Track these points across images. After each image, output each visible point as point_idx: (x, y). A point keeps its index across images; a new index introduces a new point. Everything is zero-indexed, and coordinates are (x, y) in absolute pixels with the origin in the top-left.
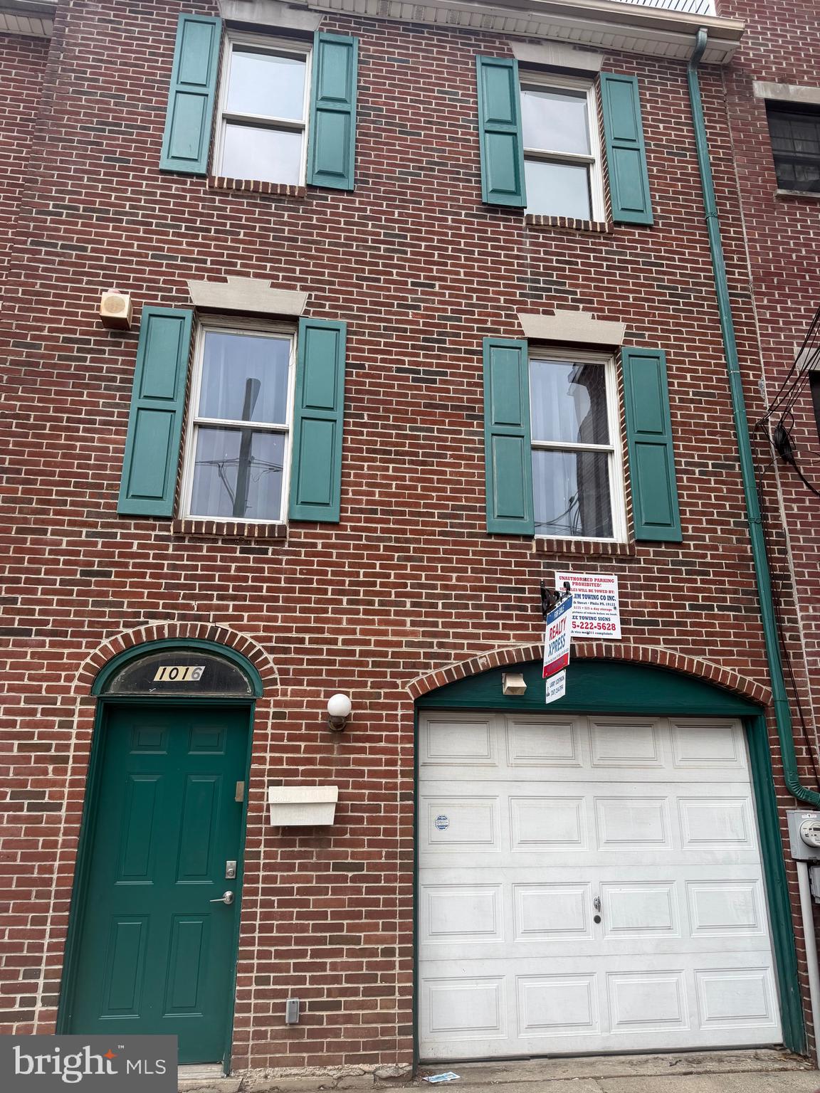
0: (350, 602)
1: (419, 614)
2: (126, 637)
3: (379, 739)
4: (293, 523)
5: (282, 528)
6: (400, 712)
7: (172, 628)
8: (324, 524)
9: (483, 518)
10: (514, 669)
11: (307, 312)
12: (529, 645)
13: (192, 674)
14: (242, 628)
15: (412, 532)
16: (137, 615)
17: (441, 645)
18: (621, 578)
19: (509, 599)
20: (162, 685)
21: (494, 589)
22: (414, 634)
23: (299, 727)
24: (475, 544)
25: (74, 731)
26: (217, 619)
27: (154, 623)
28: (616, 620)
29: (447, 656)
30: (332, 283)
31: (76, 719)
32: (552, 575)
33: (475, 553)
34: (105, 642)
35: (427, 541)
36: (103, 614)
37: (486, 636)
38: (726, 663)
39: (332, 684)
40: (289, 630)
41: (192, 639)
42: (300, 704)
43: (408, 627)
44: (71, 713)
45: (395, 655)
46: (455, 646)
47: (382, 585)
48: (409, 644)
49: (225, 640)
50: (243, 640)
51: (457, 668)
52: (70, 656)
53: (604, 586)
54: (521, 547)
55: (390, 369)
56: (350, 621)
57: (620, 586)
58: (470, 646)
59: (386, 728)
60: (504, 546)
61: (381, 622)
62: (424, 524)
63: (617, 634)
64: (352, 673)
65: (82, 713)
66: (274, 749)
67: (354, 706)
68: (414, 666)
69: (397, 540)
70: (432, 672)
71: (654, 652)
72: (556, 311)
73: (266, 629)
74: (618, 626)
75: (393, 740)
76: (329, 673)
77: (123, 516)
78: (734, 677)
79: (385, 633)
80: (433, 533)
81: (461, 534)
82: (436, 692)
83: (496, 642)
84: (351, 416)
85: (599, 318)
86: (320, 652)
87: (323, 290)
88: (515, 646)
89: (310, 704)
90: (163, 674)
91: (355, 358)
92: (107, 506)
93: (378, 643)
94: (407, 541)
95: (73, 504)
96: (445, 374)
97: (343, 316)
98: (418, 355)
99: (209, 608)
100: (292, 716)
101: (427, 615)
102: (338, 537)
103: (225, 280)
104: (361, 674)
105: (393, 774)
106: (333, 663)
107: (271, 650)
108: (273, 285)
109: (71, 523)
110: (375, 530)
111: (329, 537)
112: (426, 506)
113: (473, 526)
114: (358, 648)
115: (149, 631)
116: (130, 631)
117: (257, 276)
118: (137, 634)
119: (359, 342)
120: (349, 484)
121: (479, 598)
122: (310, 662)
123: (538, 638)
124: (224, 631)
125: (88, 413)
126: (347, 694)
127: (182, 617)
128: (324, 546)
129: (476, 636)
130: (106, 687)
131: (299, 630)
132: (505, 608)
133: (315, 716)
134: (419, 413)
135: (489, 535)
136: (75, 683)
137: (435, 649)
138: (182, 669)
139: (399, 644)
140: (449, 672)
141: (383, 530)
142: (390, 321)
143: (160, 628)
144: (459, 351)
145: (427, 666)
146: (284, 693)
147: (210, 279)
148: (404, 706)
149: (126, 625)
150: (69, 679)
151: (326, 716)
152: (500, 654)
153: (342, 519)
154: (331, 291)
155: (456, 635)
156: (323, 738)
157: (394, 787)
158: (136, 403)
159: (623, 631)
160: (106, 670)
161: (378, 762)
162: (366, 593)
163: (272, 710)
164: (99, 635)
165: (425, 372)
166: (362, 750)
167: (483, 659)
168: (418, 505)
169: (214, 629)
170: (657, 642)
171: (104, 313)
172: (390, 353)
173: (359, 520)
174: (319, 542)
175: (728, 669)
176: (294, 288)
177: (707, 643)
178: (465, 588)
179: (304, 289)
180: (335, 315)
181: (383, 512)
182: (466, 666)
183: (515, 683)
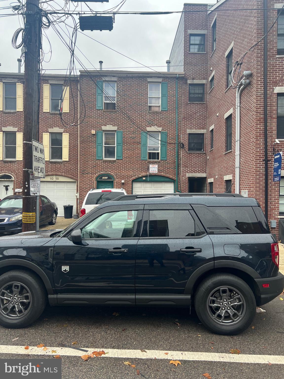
0: (124, 169)
1: (132, 170)
2: (99, 174)
3: (128, 185)
4: (117, 159)
5: (115, 160)
6: (130, 182)
7: (104, 173)
8: (121, 160)
9: (140, 158)
10: (144, 177)
11: (117, 130)
12: (146, 174)
13: (106, 178)
14: (111, 173)
15: (132, 160)
16: (100, 171)
17: (135, 174)
18: (158, 165)
19: (144, 168)
20: (103, 179)
21: (142, 167)
22: (132, 173)
23: (119, 184)
24: (140, 161)
25: (95, 184)
26: (109, 172)
27: (102, 172)
28: (157, 170)
29: (136, 175)
30: (121, 125)
31: (95, 183)
32: (149, 165)
33: (139, 162)
34: (97, 174)
35: (133, 161)
36: (96, 171)
37: (141, 173)
38: (171, 175)
39: (122, 179)
40: (117, 173)
41: (106, 174)
42: (119, 181)
43: (131, 172)
44: (94, 182)
45: (129, 175)
46: (137, 174)
47: (128, 167)
48: (131, 174)
49: (110, 174)
50: (112, 174)
51: (137, 177)
52: (93, 176)
53: (156, 166)
54: (146, 161)
55: (129, 137)
56: (124, 172)
57: (158, 166)
58: (139, 174)
59: (128, 184)
60: (143, 161)
61: (128, 172)
62: (133, 159)
63: (157, 172)
64: (124, 178)
65: (95, 182)
66: (116, 186)
67: (125, 181)
68: (132, 177)
69: (130, 161)
70: (134, 177)
71: (162, 174)
72: (152, 126)
73: (114, 173)
74: (157, 171)
75: (129, 185)
76: (122, 178)
77: (97, 159)
78: (171, 177)
79: (128, 173)
80: (134, 160)
81: (138, 160)
82: (134, 180)
83: (142, 174)
84: (123, 144)
85: (158, 127)
86: (121, 175)
87: (119, 126)
88: (144, 174)
89: (120, 181)
90: (103, 178)
91: (124, 136)
92: (95, 158)
93: (127, 174)
94: (131, 161)
95: (91, 158)
96: (136, 137)
97: (122, 130)
98: (132, 135)
99: (108, 170)
100: (118, 182)
101: (133, 170)
102: (122, 161)
103: (106, 126)
104: (126, 178)
105: (130, 189)
106: (122, 177)
107: (115, 175)
108: (113, 126)
109: (91, 161)
110: (127, 160)
111: (121, 161)
112: (133, 156)
113: (139, 159)
114: (125, 175)
115: (101, 173)
116: (99, 173)
117: (110, 125)
118: (100, 173)
119: (124, 133)
120: (123, 154)
121: (140, 168)
122: (119, 176)
123: (147, 173)
124: (110, 173)
125: (91, 146)
126: (124, 180)
127: (105, 171)
128: (121, 162)
129: (139, 173)
130: (97, 180)
131: (118, 173)
132: (143, 169)
133: (120, 183)
134: (132, 143)
135: (141, 160)
136: (94, 179)
137: (134, 175)
138: (105, 177)
139: (130, 174)
140: (136, 177)
141: (128, 160)
142: (128, 130)
143: (102, 173)
144: (138, 134)
145: (133, 177)
146: (117, 180)
147: (104, 126)
148: (130, 181)
149: (99, 172)
150: (93, 179)
151: (121, 182)
152: (142, 175)
153: (123, 159)
154: (120, 126)
155: (137, 173)
156: (121, 185)
157: (130, 190)
158: (97, 145)
159: (158, 172)
160: (97, 178)
161: (128, 187)
162: (126, 168)
163: (115, 182)
164: (96, 174)
165: (133, 137)
166: (126, 186)
167: (140, 176)
168: (132, 156)
169: (108, 173)
170: (162, 173)
171: (92, 133)
172: (128, 135)
173: (125, 159)
174: (120, 162)
175: (171, 176)
176: (115, 126)
177: (168, 173)
178: (138, 167)
179: (117, 126)
180: (121, 130)
181: (128, 158)
182: (138, 177)
183: (144, 178)
